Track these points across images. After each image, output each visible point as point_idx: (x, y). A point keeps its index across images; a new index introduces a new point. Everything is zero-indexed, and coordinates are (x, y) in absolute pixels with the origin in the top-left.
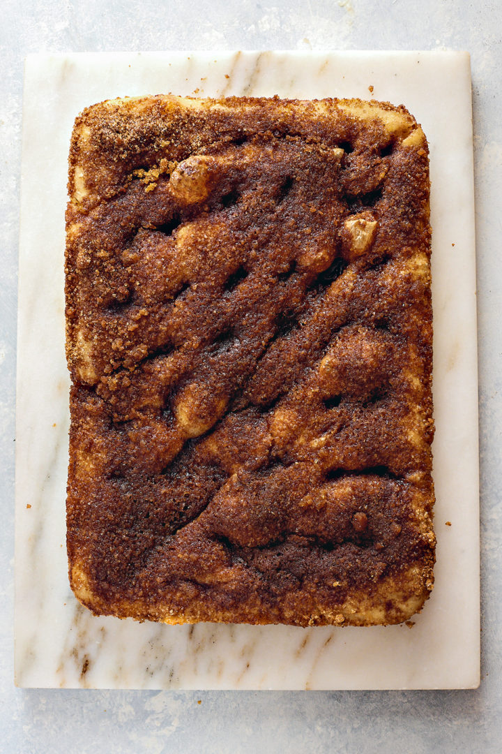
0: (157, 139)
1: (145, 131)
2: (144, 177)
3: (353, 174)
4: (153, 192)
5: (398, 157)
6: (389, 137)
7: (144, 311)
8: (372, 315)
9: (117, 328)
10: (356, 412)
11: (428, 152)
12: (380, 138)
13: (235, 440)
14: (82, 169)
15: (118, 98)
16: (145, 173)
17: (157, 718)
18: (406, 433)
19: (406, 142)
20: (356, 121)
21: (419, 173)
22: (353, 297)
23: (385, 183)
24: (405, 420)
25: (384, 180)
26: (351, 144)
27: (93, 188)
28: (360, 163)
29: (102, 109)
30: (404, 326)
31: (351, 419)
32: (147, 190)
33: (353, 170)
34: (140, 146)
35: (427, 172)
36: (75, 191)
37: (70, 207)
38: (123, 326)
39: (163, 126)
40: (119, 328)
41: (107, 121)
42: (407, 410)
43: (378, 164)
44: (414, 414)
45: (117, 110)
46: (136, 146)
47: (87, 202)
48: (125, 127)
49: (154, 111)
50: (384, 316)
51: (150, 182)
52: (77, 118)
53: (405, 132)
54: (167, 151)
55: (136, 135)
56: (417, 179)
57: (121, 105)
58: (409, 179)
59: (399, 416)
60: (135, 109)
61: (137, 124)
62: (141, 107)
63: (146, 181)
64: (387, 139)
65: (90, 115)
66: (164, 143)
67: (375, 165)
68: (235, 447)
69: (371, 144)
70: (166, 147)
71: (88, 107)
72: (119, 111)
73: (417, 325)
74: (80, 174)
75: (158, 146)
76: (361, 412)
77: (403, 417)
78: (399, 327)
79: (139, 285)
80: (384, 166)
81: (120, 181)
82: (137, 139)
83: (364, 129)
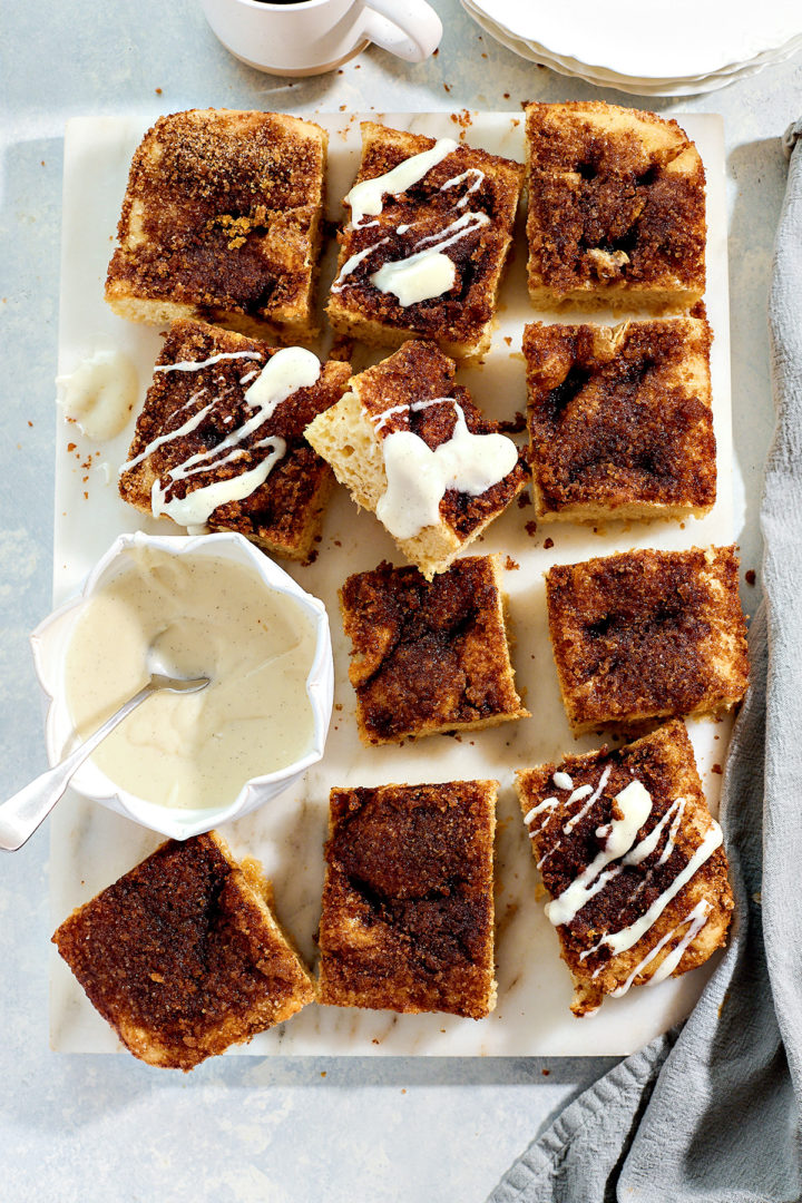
0: (258, 175)
1: (240, 161)
2: (230, 227)
3: (594, 211)
4: (239, 251)
5: (660, 187)
6: (648, 159)
8: (628, 448)
10: (634, 639)
11: (704, 182)
12: (634, 160)
13: (411, 685)
14: (142, 202)
15: (211, 109)
16: (233, 222)
17: (261, 1098)
18: (710, 662)
19: (673, 167)
20: (600, 134)
21: (690, 211)
22: (600, 422)
23: (640, 225)
24: (707, 644)
25: (637, 222)
26: (594, 168)
27: (154, 233)
28: (605, 195)
29: (184, 121)
31: (628, 651)
32: (231, 246)
33: (595, 205)
34: (230, 183)
36: (128, 235)
37: (117, 256)
39: (268, 158)
41: (190, 139)
42: (708, 629)
43: (632, 197)
44: (718, 632)
45: (206, 125)
46: (225, 181)
47: (142, 252)
48: (214, 152)
49: (260, 135)
51: (237, 235)
52: (147, 130)
53: (672, 153)
54: (269, 195)
55: (227, 164)
56: (688, 221)
57: (213, 120)
58: (676, 220)
59: (698, 638)
60: (231, 127)
61: (231, 151)
62: (241, 126)
63: (232, 233)
64: (646, 162)
65: (166, 128)
66: (267, 183)
67: (627, 198)
68: (413, 695)
69: (621, 168)
70: (268, 190)
71: (166, 115)
72: (209, 128)
73: (693, 461)
74: (139, 209)
75: (257, 185)
76: (642, 638)
77: (703, 639)
80: (640, 199)
81: (194, 228)
82: (227, 172)
83: (611, 146)
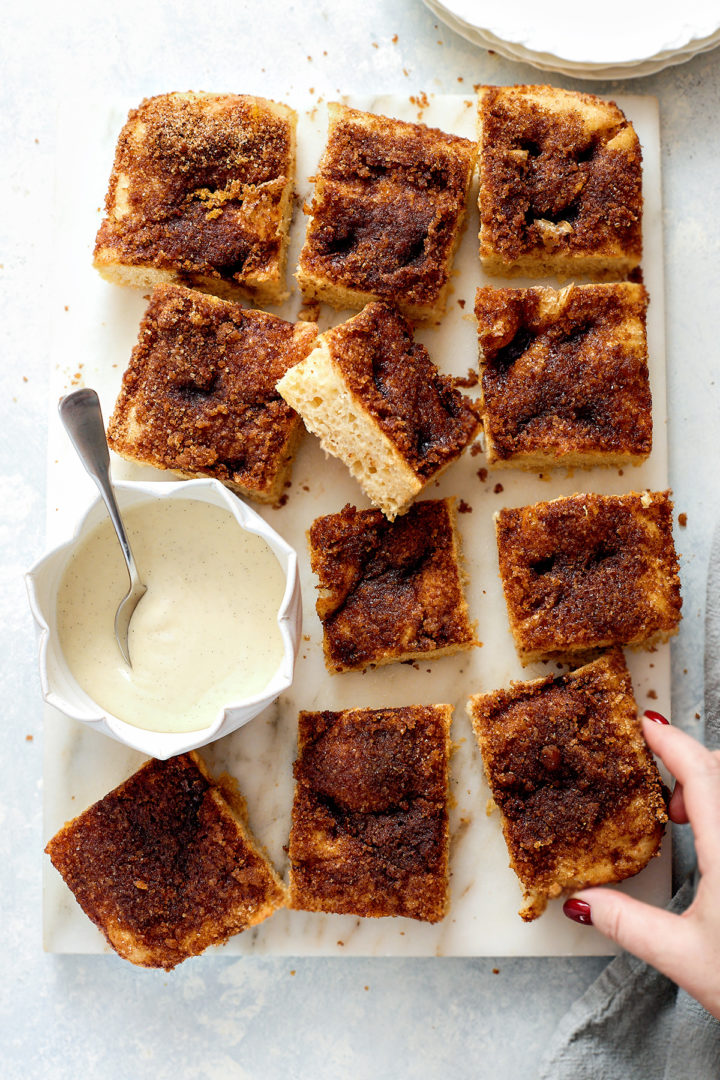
0: (233, 152)
1: (217, 139)
2: (207, 199)
3: (540, 185)
4: (216, 221)
5: (600, 163)
6: (589, 137)
7: (223, 408)
8: (571, 401)
9: (181, 418)
10: (576, 576)
11: (641, 159)
12: (577, 138)
13: (373, 617)
14: (128, 177)
15: (190, 91)
16: (210, 195)
17: (236, 995)
18: (646, 597)
19: (612, 145)
20: (545, 114)
21: (628, 185)
22: (545, 378)
23: (582, 198)
24: (643, 580)
25: (579, 195)
26: (539, 145)
27: (139, 205)
28: (550, 170)
29: (167, 102)
30: (614, 415)
31: (571, 587)
32: (208, 216)
33: (540, 180)
34: (208, 159)
35: (639, 184)
36: (115, 206)
37: (104, 226)
38: (191, 417)
39: (243, 136)
40: (185, 419)
41: (171, 119)
42: (644, 567)
43: (574, 172)
44: (654, 570)
45: (186, 106)
46: (203, 158)
47: (128, 222)
48: (192, 130)
49: (235, 115)
50: (587, 403)
51: (214, 207)
52: (131, 111)
53: (611, 132)
54: (243, 170)
55: (205, 143)
56: (626, 194)
57: (192, 102)
58: (615, 193)
59: (635, 575)
60: (209, 108)
61: (208, 130)
62: (217, 107)
63: (209, 204)
64: (587, 140)
65: (149, 109)
66: (241, 159)
67: (570, 173)
68: (375, 626)
69: (565, 145)
70: (242, 165)
71: (149, 97)
72: (188, 109)
73: (631, 414)
74: (125, 182)
75: (232, 161)
76: (584, 575)
77: (639, 576)
78: (607, 417)
79: (228, 373)
80: (582, 174)
81: (175, 201)
82: (205, 149)
83: (555, 125)
